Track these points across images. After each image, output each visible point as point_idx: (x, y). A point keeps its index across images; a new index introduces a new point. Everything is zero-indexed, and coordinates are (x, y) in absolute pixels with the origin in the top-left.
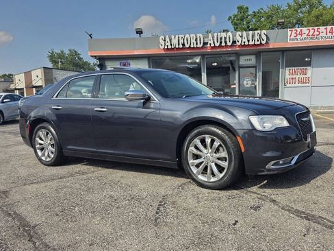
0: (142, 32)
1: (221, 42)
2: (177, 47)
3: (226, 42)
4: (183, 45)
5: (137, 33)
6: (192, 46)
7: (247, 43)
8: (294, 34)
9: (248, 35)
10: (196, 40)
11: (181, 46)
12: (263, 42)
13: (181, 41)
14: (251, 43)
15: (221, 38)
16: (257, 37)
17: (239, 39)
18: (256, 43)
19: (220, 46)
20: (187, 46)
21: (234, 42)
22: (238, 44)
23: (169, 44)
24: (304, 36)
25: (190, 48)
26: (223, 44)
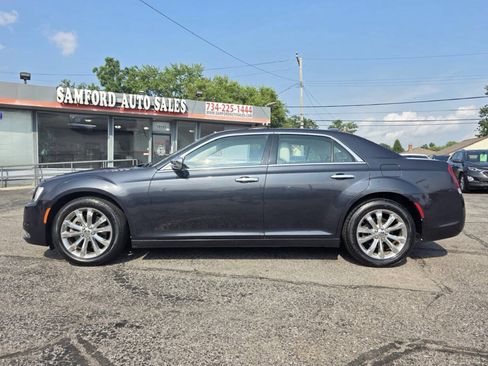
0: (29, 78)
1: (137, 105)
2: (82, 103)
3: (142, 106)
4: (90, 101)
5: (22, 77)
6: (101, 104)
7: (166, 110)
8: (211, 108)
9: (167, 102)
10: (107, 98)
11: (87, 103)
12: (183, 111)
13: (87, 97)
14: (170, 110)
15: (137, 101)
16: (177, 105)
17: (158, 104)
18: (176, 111)
19: (136, 109)
20: (95, 104)
21: (152, 107)
22: (157, 109)
23: (70, 98)
24: (220, 111)
25: (98, 106)
26: (140, 107)
